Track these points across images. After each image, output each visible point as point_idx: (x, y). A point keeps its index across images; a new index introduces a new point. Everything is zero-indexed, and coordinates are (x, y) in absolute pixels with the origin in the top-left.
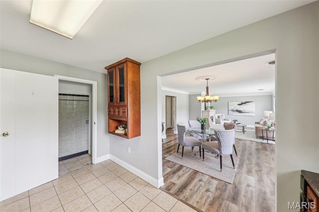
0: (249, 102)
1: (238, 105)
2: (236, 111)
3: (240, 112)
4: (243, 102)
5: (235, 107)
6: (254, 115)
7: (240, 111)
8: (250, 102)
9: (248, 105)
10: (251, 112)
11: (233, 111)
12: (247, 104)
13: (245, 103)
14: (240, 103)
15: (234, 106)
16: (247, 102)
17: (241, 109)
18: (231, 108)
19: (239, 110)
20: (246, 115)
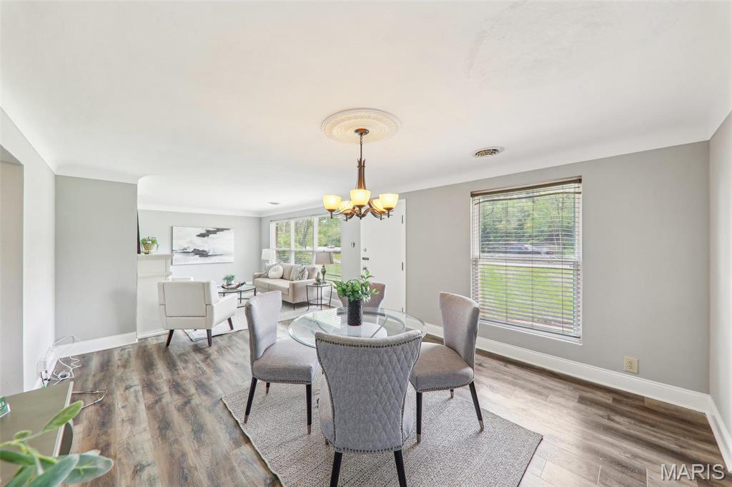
0: (222, 230)
1: (198, 236)
2: (193, 254)
3: (202, 254)
4: (212, 229)
5: (190, 242)
6: (232, 260)
7: (203, 251)
8: (226, 229)
9: (221, 236)
10: (227, 255)
11: (185, 252)
12: (218, 233)
13: (214, 232)
14: (204, 232)
15: (187, 238)
16: (218, 230)
17: (206, 248)
18: (179, 244)
19: (201, 249)
20: (217, 261)
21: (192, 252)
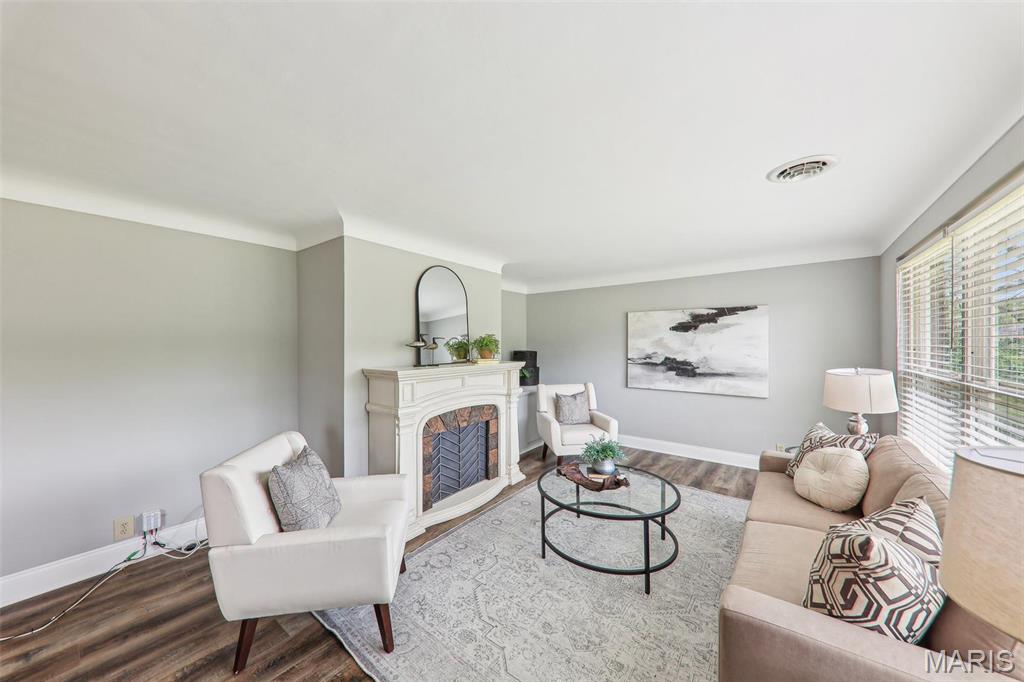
0: (733, 311)
1: (674, 329)
2: (663, 368)
3: (684, 369)
4: (704, 312)
5: (659, 342)
6: (765, 393)
7: (685, 363)
8: (743, 309)
9: (728, 326)
10: (745, 375)
11: (648, 363)
12: (722, 320)
13: (711, 318)
14: (686, 318)
15: (655, 335)
16: (722, 312)
17: (692, 357)
18: (640, 346)
19: (680, 358)
20: (718, 390)
21: (662, 364)
